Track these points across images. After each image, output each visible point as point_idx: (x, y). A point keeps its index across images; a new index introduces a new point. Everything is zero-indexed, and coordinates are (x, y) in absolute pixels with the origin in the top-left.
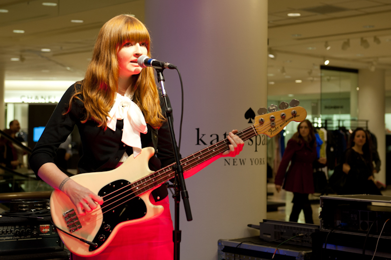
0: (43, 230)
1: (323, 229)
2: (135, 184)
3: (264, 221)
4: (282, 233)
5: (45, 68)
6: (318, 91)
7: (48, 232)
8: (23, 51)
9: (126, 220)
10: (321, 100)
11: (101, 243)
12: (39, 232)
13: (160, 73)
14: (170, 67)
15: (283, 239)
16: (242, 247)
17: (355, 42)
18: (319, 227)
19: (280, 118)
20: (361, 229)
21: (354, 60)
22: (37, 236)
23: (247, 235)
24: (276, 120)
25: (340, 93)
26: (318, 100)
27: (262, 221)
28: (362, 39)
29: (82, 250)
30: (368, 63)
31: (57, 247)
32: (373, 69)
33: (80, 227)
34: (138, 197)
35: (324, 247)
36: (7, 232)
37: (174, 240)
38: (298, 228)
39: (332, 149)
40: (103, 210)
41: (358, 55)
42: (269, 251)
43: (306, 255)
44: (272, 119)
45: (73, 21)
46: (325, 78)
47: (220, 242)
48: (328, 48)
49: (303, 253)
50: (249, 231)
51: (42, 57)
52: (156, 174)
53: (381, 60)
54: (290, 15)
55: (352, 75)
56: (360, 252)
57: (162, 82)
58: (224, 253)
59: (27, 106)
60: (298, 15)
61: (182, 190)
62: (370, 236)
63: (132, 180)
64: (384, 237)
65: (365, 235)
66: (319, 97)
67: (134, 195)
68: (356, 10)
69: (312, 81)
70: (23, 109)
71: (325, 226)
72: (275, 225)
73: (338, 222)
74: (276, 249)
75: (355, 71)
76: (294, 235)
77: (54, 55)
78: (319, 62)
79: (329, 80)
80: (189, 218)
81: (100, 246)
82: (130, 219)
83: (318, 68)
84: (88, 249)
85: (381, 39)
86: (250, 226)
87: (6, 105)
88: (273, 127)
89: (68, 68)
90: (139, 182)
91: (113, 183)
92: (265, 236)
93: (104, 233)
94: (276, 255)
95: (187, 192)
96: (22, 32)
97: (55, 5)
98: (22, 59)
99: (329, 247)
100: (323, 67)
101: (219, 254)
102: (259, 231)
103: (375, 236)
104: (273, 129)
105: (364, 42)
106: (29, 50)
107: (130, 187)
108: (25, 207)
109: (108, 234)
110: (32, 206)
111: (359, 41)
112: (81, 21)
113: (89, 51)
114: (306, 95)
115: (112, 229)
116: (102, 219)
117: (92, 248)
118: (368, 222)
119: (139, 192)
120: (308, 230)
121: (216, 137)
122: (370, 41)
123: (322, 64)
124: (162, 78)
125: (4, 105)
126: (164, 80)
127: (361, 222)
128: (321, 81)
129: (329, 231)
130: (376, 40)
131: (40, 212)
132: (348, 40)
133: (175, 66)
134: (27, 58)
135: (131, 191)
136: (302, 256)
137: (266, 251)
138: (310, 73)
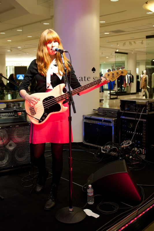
0: (19, 114)
1: (121, 111)
2: (57, 98)
3: (99, 108)
4: (106, 112)
5: (20, 54)
6: (114, 61)
7: (21, 115)
8: (11, 48)
9: (53, 112)
10: (115, 64)
11: (43, 120)
12: (18, 115)
13: (62, 54)
14: (66, 52)
15: (106, 114)
16: (91, 117)
17: (127, 43)
18: (119, 110)
19: (116, 74)
20: (134, 111)
21: (126, 50)
22: (17, 116)
23: (93, 113)
24: (114, 75)
25: (122, 61)
26: (114, 64)
27: (98, 108)
28: (130, 42)
29: (36, 122)
30: (131, 50)
31: (25, 120)
32: (133, 53)
33: (36, 114)
34: (58, 103)
35: (121, 117)
36: (6, 115)
37: (69, 120)
38: (111, 110)
39: (119, 81)
40: (44, 108)
41: (128, 48)
42: (101, 119)
43: (114, 120)
44: (113, 74)
45: (28, 36)
46: (116, 56)
47: (83, 116)
48: (118, 45)
49: (114, 119)
50: (93, 111)
51: (18, 50)
52: (65, 94)
53: (136, 50)
54: (105, 33)
55: (126, 55)
56: (134, 119)
57: (62, 58)
58: (85, 120)
59: (14, 67)
60: (108, 33)
61: (72, 101)
62: (138, 113)
63: (56, 96)
64: (143, 114)
65: (136, 113)
66: (114, 63)
67: (56, 102)
68: (128, 31)
69: (112, 57)
70: (13, 68)
71: (122, 110)
72: (103, 110)
73: (126, 108)
74: (104, 118)
75: (127, 54)
76: (110, 113)
77: (22, 49)
78: (115, 50)
79: (117, 57)
80: (75, 112)
81: (42, 121)
82: (54, 112)
83: (114, 52)
84: (38, 122)
85: (136, 42)
86: (94, 110)
87: (7, 67)
88: (113, 77)
89: (27, 54)
90: (58, 97)
91: (48, 97)
92: (99, 113)
93: (44, 116)
94: (104, 120)
95: (73, 102)
96: (11, 41)
97: (21, 30)
98: (11, 51)
99: (123, 117)
100: (116, 52)
101: (83, 120)
102: (97, 111)
103: (140, 113)
104: (113, 78)
105: (130, 43)
106: (13, 48)
107: (55, 99)
108: (12, 106)
109: (46, 117)
110: (14, 106)
111: (129, 43)
112: (31, 37)
113: (36, 47)
114: (110, 62)
115: (47, 115)
116: (44, 111)
117: (40, 122)
118: (137, 108)
119: (58, 101)
120: (115, 111)
121: (81, 78)
122: (133, 43)
123: (116, 51)
124: (62, 56)
125: (6, 67)
126: (63, 57)
127: (134, 108)
128: (115, 57)
129: (123, 112)
130: (135, 42)
131: (18, 108)
132: (125, 42)
133: (67, 51)
134: (13, 50)
135: (55, 101)
136: (113, 121)
137: (100, 119)
138: (111, 54)
